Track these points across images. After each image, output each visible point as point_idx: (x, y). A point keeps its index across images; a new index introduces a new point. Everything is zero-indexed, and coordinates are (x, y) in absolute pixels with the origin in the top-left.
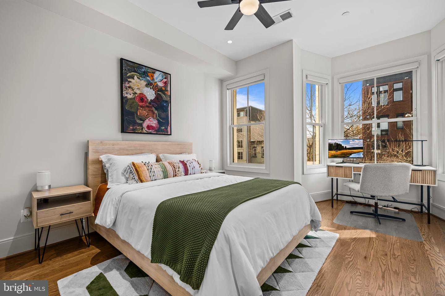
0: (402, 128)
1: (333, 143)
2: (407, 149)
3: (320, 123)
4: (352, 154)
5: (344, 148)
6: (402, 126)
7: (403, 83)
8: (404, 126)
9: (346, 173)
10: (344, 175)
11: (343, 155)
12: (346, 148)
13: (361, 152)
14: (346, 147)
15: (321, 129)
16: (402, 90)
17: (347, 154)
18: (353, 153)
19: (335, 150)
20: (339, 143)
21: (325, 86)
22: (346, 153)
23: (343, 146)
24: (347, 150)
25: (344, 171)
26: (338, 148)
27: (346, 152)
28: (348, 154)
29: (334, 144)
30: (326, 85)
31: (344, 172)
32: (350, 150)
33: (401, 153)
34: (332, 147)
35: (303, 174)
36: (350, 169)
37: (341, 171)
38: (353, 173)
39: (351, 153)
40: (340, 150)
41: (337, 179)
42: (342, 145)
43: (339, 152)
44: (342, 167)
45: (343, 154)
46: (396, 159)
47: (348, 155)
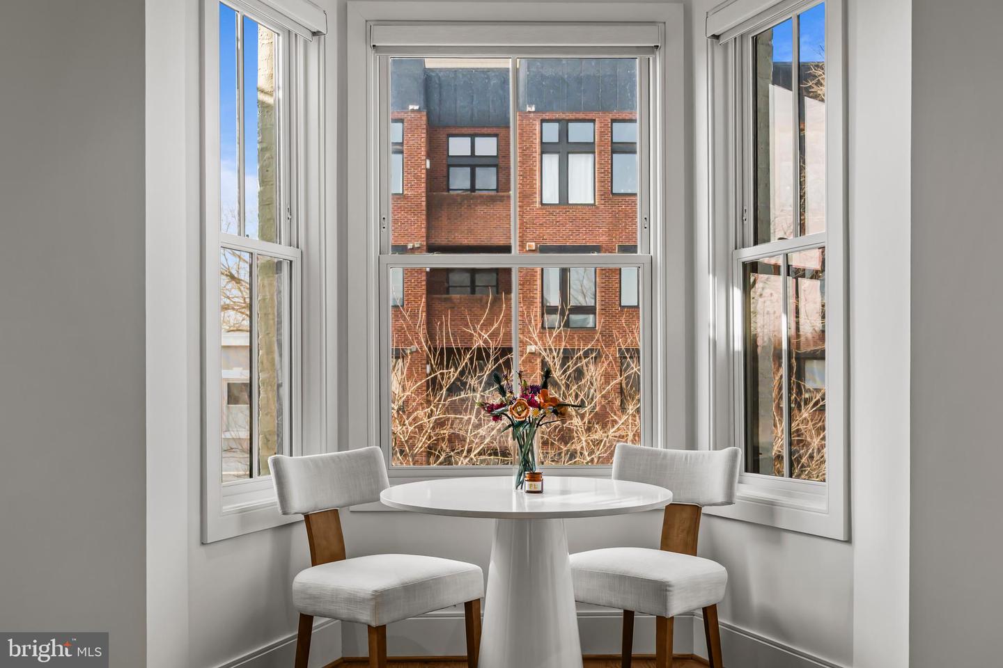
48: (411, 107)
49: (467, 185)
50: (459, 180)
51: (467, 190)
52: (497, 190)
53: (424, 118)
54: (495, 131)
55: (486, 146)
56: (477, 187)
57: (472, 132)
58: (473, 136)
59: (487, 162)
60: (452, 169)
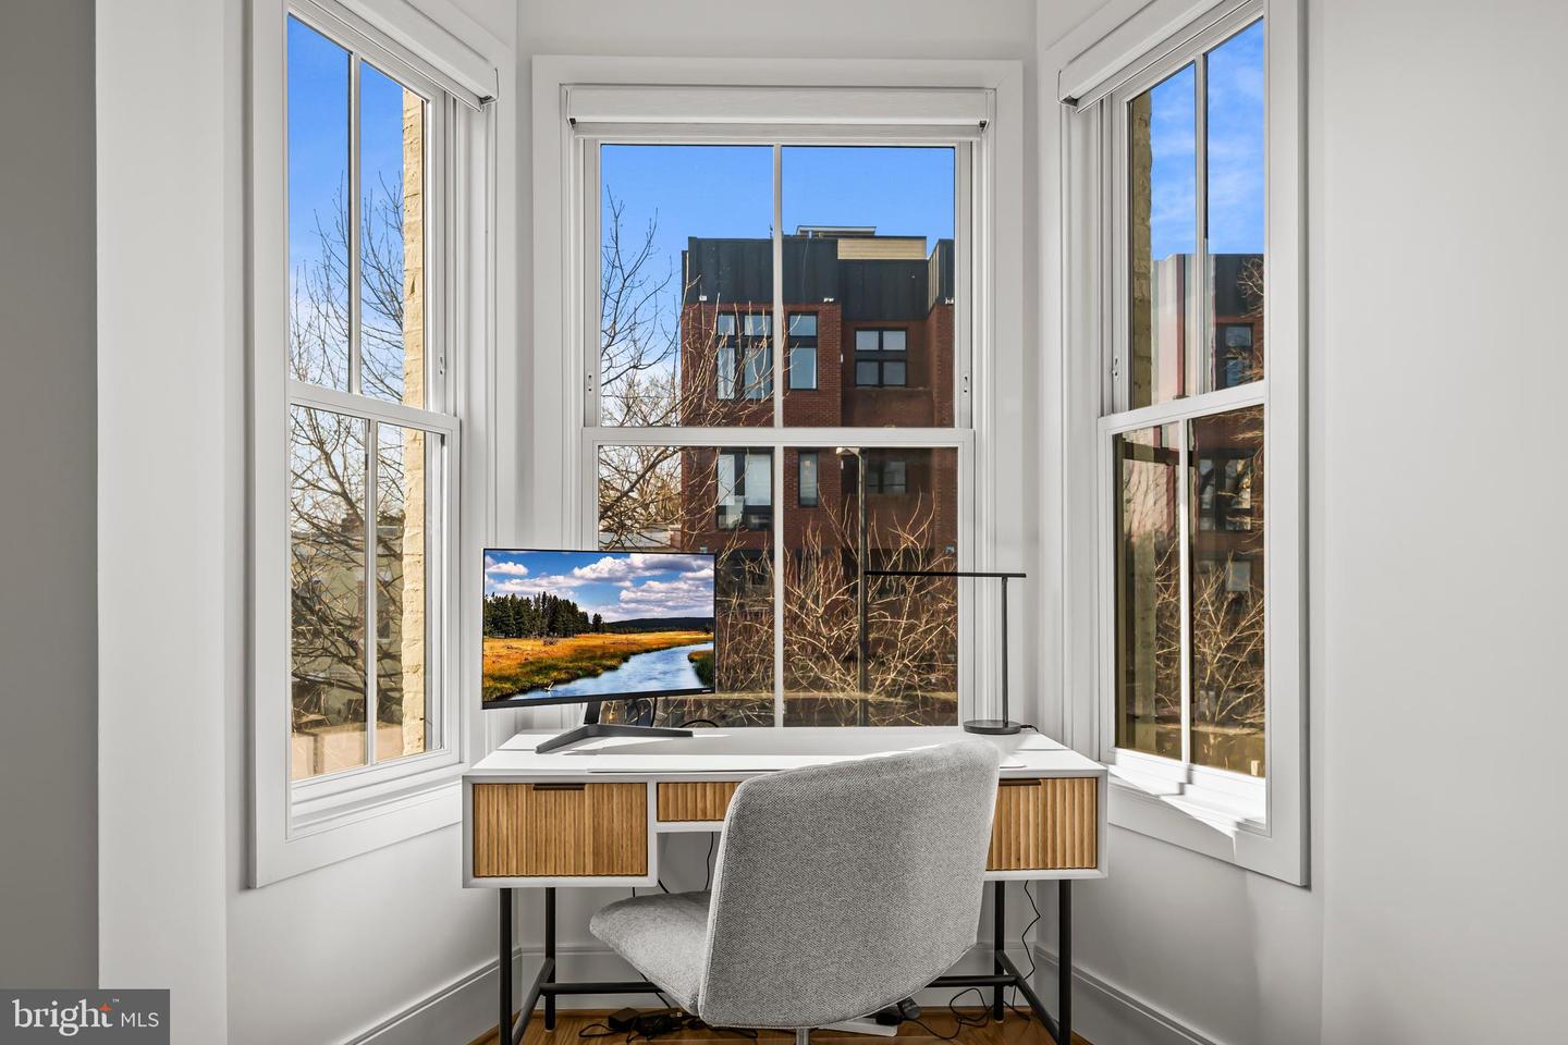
0: (813, 503)
1: (532, 598)
2: (830, 590)
3: (432, 408)
4: (634, 654)
5: (591, 621)
6: (815, 496)
7: (820, 317)
8: (823, 494)
9: (611, 831)
10: (596, 854)
11: (582, 660)
12: (598, 626)
13: (679, 645)
14: (597, 618)
15: (442, 460)
16: (816, 346)
17: (603, 657)
18: (635, 648)
19: (541, 635)
20: (560, 597)
21: (469, 111)
22: (599, 653)
23: (585, 616)
24: (604, 632)
25: (596, 814)
26: (558, 625)
27: (602, 647)
28: (613, 656)
29: (537, 601)
30: (475, 104)
31: (596, 830)
32: (624, 636)
33: (813, 606)
34: (526, 619)
35: (248, 882)
36: (637, 801)
37: (574, 817)
38: (656, 827)
39: (625, 649)
40: (565, 636)
41: (551, 892)
42: (581, 609)
43: (564, 646)
44: (579, 786)
45: (588, 655)
46: (797, 632)
47: (609, 663)
48: (825, 300)
49: (874, 380)
50: (867, 375)
51: (874, 386)
52: (906, 385)
53: (839, 311)
54: (905, 324)
55: (895, 341)
56: (885, 383)
57: (881, 325)
58: (881, 330)
59: (896, 356)
60: (859, 364)
